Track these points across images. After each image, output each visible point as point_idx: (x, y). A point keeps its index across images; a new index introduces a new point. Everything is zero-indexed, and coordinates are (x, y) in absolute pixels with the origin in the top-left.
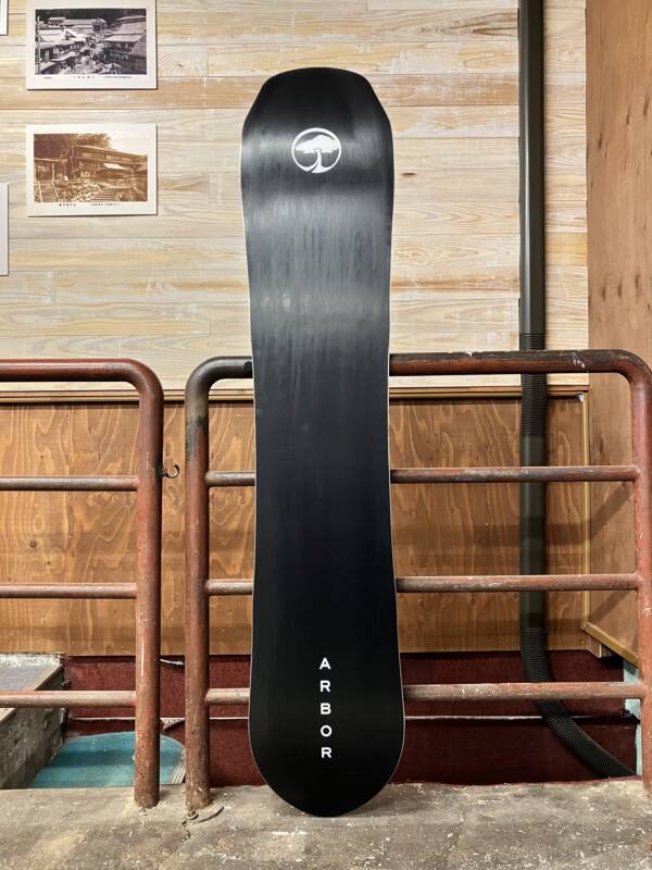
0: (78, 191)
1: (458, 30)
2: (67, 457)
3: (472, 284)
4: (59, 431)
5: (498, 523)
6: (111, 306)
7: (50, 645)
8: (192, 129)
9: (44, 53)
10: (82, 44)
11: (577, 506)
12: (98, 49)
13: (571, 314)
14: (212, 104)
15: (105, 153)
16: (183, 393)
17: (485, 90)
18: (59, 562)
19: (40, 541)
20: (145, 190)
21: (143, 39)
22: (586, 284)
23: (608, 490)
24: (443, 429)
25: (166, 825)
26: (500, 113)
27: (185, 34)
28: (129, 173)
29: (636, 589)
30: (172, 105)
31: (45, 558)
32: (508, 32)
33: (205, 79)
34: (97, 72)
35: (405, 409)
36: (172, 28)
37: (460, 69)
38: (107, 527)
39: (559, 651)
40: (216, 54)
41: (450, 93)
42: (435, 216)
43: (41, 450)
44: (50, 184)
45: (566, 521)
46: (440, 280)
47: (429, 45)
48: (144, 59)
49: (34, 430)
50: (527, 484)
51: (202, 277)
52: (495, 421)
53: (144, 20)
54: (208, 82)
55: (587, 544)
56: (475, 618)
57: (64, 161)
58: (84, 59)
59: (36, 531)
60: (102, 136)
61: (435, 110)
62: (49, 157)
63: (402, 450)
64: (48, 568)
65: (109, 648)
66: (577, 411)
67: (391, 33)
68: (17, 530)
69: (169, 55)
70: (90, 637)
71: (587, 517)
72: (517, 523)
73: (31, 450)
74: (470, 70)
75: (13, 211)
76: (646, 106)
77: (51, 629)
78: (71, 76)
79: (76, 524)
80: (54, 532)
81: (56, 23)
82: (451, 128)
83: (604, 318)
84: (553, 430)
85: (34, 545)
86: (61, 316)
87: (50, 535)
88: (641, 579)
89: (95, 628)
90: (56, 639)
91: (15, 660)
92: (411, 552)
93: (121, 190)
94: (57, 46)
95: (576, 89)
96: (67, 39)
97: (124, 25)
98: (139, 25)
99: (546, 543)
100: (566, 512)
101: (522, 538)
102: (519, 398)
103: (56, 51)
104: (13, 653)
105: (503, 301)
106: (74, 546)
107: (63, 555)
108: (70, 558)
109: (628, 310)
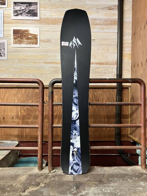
0: (22, 42)
1: (105, 9)
2: (20, 99)
3: (107, 64)
4: (18, 94)
5: (111, 114)
6: (30, 67)
7: (16, 139)
8: (47, 29)
9: (15, 11)
10: (24, 10)
11: (128, 110)
12: (27, 11)
13: (127, 70)
14: (52, 24)
15: (29, 34)
16: (48, 86)
17: (110, 22)
18: (18, 121)
19: (14, 117)
20: (37, 42)
21: (37, 9)
22: (131, 64)
23: (134, 107)
24: (100, 94)
25: (45, 174)
26: (113, 27)
27: (46, 8)
28: (34, 38)
29: (141, 127)
30: (43, 24)
31: (15, 120)
32: (116, 9)
33: (50, 18)
34: (27, 16)
35: (92, 90)
36: (43, 7)
37: (105, 17)
38: (28, 114)
39: (123, 141)
40: (53, 13)
41: (103, 22)
42: (99, 49)
43: (14, 98)
44: (16, 40)
45: (125, 114)
46: (100, 62)
47: (99, 12)
48: (37, 13)
49: (13, 93)
50: (117, 106)
51: (49, 61)
52: (111, 93)
53: (37, 5)
54: (51, 19)
55: (130, 119)
56: (106, 134)
57: (20, 35)
58: (24, 13)
59: (13, 115)
60: (28, 30)
61: (100, 26)
62: (16, 34)
63: (91, 99)
64: (16, 122)
65: (29, 139)
66: (128, 91)
67: (91, 9)
68: (9, 115)
69: (42, 12)
70: (25, 137)
71: (130, 113)
72: (115, 114)
73: (12, 97)
74: (107, 17)
75: (9, 46)
76: (145, 27)
77: (16, 135)
78: (21, 17)
79: (22, 113)
80: (17, 115)
81: (18, 5)
82: (103, 30)
83: (134, 72)
84: (123, 95)
85: (13, 118)
86: (19, 69)
87: (16, 116)
88: (141, 125)
89: (26, 135)
90: (18, 138)
91: (9, 142)
92: (93, 120)
93: (32, 42)
94: (18, 10)
95: (130, 22)
96: (20, 8)
97: (33, 6)
98: (36, 6)
99: (121, 118)
100: (125, 112)
101: (116, 117)
102: (116, 88)
103: (18, 11)
104: (8, 140)
105: (113, 67)
106: (21, 118)
107: (19, 120)
108: (20, 120)
109: (140, 70)
